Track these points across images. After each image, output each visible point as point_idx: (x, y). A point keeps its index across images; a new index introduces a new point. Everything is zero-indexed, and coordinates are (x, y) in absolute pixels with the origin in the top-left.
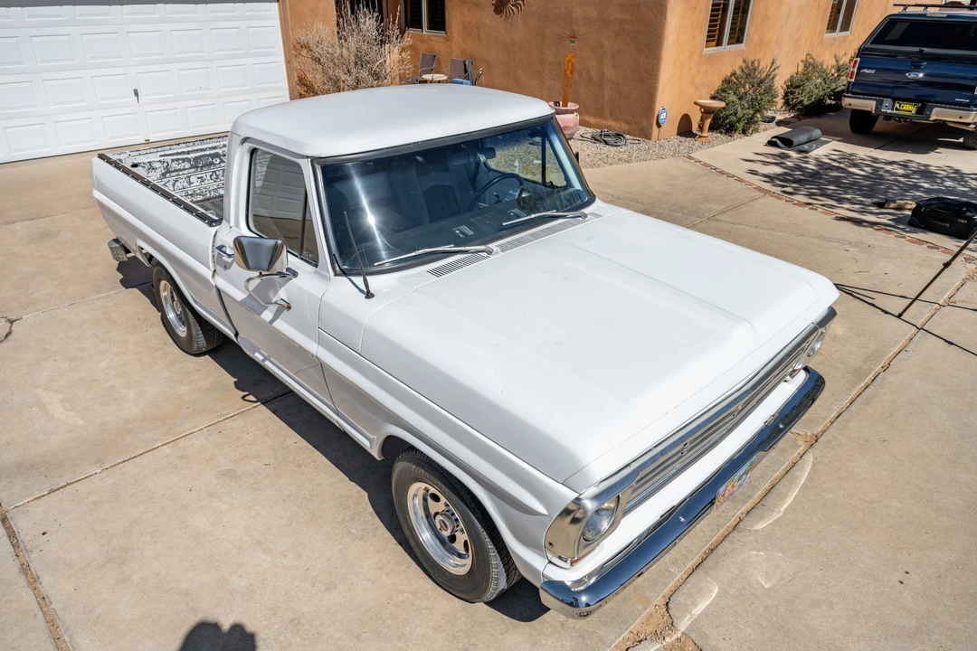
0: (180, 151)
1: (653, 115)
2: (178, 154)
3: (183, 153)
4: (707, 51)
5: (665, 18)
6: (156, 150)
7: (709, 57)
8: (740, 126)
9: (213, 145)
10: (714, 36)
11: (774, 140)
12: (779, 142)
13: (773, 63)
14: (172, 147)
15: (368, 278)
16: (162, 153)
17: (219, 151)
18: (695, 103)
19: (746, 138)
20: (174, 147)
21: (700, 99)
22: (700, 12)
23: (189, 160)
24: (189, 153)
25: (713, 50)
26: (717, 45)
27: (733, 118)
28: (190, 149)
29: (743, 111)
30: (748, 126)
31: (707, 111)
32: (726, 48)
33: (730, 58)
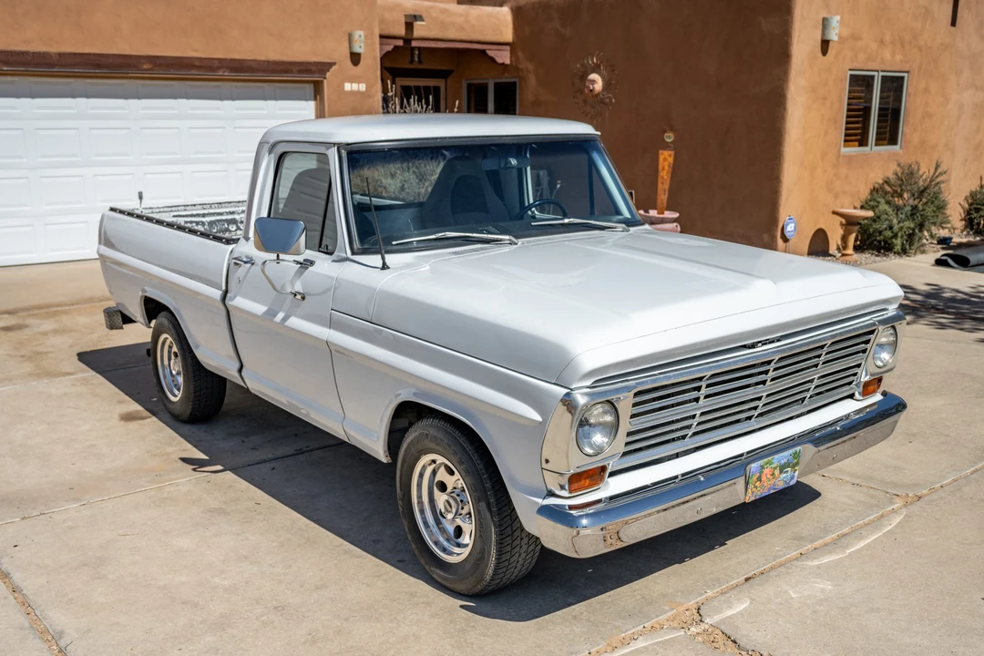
0: (195, 213)
1: (777, 226)
2: (192, 216)
3: (198, 215)
4: (846, 151)
5: (785, 109)
6: (170, 209)
7: (850, 159)
8: (898, 242)
9: (232, 210)
10: (856, 134)
11: (944, 258)
12: (950, 261)
13: (937, 167)
14: (187, 208)
15: (386, 256)
16: (176, 214)
17: (237, 217)
18: (834, 213)
19: (908, 258)
20: (190, 207)
21: (842, 207)
22: (832, 103)
23: (203, 224)
24: (204, 215)
25: (854, 150)
26: (861, 145)
27: (889, 234)
28: (206, 212)
29: (900, 224)
30: (910, 244)
31: (850, 222)
32: (873, 149)
33: (879, 163)
